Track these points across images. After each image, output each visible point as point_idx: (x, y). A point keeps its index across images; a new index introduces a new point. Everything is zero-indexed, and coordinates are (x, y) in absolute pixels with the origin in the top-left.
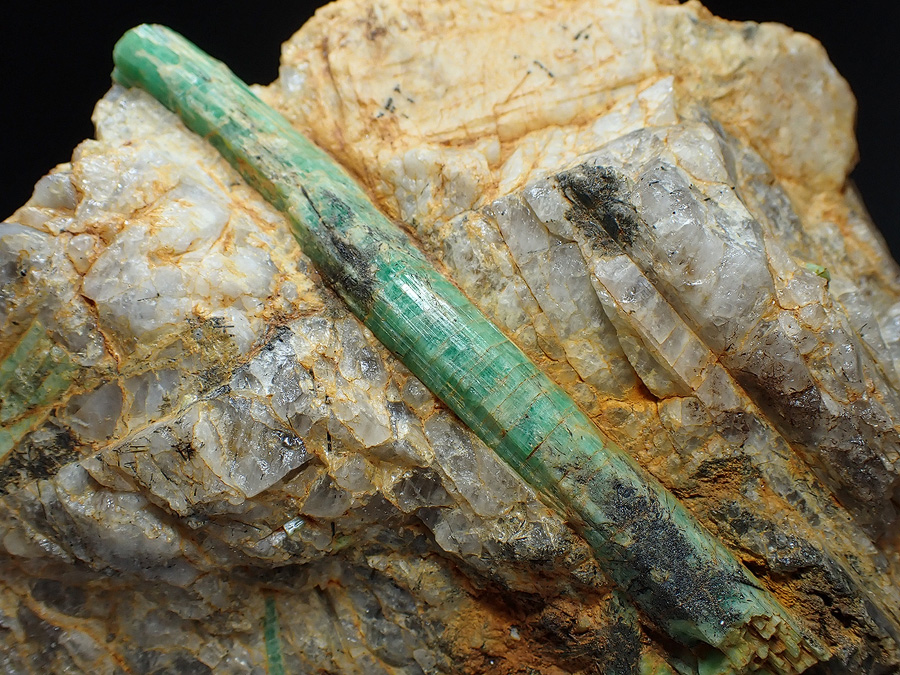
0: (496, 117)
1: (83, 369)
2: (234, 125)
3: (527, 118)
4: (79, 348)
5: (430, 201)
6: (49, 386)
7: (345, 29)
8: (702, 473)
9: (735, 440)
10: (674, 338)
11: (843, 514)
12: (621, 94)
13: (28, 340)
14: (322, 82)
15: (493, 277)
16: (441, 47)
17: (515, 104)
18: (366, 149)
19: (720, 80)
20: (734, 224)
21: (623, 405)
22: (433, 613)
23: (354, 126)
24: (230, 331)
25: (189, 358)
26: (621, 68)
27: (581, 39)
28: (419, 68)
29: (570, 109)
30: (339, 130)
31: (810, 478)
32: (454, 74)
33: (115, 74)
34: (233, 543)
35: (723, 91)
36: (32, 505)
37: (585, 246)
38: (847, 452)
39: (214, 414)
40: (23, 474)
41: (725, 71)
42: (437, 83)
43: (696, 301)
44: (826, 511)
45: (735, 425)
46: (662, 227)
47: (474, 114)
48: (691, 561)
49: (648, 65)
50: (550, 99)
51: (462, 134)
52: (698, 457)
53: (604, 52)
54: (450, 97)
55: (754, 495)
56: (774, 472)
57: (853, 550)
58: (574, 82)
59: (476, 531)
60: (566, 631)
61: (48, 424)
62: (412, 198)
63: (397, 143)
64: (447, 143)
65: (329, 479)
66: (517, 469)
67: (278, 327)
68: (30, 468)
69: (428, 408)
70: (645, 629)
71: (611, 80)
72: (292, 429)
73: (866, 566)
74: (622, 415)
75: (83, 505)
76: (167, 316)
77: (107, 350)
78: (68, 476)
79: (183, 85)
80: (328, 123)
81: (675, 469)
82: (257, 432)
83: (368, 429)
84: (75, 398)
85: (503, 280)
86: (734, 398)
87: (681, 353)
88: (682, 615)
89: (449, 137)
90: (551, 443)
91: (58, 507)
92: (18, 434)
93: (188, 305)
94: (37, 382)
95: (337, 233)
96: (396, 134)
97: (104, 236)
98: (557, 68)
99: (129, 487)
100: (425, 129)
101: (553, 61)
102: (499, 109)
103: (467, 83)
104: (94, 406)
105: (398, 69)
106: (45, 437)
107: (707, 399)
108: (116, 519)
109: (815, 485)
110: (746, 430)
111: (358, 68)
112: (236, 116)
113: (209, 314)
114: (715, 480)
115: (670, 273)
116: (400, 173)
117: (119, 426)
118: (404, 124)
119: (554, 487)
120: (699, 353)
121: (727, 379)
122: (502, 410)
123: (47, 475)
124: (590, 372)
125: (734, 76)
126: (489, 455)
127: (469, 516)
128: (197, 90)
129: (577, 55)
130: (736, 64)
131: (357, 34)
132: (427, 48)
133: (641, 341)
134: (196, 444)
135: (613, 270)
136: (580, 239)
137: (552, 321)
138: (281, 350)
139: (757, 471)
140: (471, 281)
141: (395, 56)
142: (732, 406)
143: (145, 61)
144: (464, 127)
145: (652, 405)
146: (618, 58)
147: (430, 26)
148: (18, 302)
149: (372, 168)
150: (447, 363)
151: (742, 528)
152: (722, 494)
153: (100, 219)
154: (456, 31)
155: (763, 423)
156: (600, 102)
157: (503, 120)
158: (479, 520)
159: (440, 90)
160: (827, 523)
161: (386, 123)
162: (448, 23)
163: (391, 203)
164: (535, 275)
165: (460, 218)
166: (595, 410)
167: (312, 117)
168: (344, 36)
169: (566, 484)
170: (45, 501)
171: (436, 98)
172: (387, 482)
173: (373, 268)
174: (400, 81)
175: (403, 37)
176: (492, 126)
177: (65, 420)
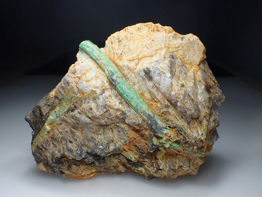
0: (138, 56)
1: (77, 97)
2: (98, 59)
3: (143, 56)
4: (76, 94)
5: (126, 71)
6: (73, 99)
7: (115, 40)
8: (162, 113)
9: (167, 109)
10: (158, 94)
11: (182, 119)
12: (158, 51)
13: (70, 93)
14: (111, 49)
15: (135, 83)
16: (130, 43)
17: (141, 53)
18: (118, 61)
19: (176, 48)
20: (167, 77)
21: (153, 103)
22: (127, 132)
23: (116, 57)
24: (97, 92)
25: (91, 96)
26: (159, 47)
27: (153, 41)
28: (126, 47)
29: (150, 54)
30: (114, 58)
31: (178, 114)
32: (132, 48)
33: (79, 48)
34: (98, 121)
35: (176, 50)
36: (71, 115)
39: (95, 104)
40: (70, 111)
41: (177, 46)
42: (129, 50)
43: (160, 89)
44: (180, 119)
45: (167, 107)
46: (155, 78)
47: (134, 55)
48: (158, 125)
49: (163, 46)
50: (147, 52)
51: (132, 59)
52: (162, 111)
53: (156, 44)
54: (131, 52)
55: (170, 117)
56: (172, 113)
57: (184, 125)
58: (151, 49)
59: (131, 120)
60: (144, 135)
61: (73, 105)
62: (124, 70)
63: (122, 61)
64: (130, 61)
65: (110, 113)
66: (136, 112)
67: (103, 91)
68: (71, 110)
69: (124, 103)
70: (154, 135)
71: (157, 49)
72: (105, 106)
73: (186, 127)
74: (152, 104)
75: (78, 116)
76: (88, 90)
77: (80, 95)
78: (76, 112)
79: (90, 52)
80: (112, 57)
81: (159, 112)
82: (100, 107)
83: (115, 106)
84: (76, 101)
85: (136, 84)
86: (167, 103)
87: (159, 97)
88: (156, 133)
89: (130, 59)
90: (140, 109)
91: (75, 116)
92: (69, 106)
93: (91, 88)
94: (71, 99)
95: (112, 77)
96: (122, 59)
97: (79, 78)
98: (149, 47)
99: (84, 113)
100: (127, 58)
101: (148, 45)
102: (138, 54)
103: (134, 50)
104: (79, 102)
105: (123, 48)
106: (73, 106)
107: (163, 103)
108: (82, 117)
109: (178, 115)
111: (117, 48)
112: (98, 57)
113: (94, 90)
114: (164, 114)
115: (157, 85)
116: (122, 66)
117: (82, 105)
118: (123, 57)
119: (140, 115)
120: (162, 96)
121: (166, 100)
122: (133, 104)
123: (73, 112)
124: (148, 98)
125: (178, 47)
126: (132, 110)
127: (130, 118)
128: (92, 52)
129: (152, 44)
130: (179, 45)
131: (117, 41)
132: (128, 44)
133: (154, 94)
134: (92, 108)
135: (150, 84)
136: (146, 79)
137: (143, 90)
138: (104, 95)
139: (170, 113)
140: (132, 84)
141: (122, 45)
142: (167, 104)
143: (84, 48)
144: (133, 58)
145: (156, 103)
146: (158, 45)
147: (128, 39)
148: (68, 88)
149: (118, 65)
150: (126, 97)
151: (168, 121)
152: (165, 116)
153: (79, 75)
154: (133, 40)
155: (171, 106)
156: (155, 53)
157: (139, 56)
158: (131, 119)
159: (129, 51)
160: (180, 121)
161: (121, 57)
162: (132, 38)
163: (121, 70)
164: (140, 83)
165: (131, 74)
166: (149, 104)
167: (110, 55)
168: (115, 41)
169: (142, 114)
170: (73, 115)
171: (129, 52)
172: (118, 113)
173: (117, 83)
174: (123, 50)
175: (124, 41)
176: (137, 57)
177: (75, 104)
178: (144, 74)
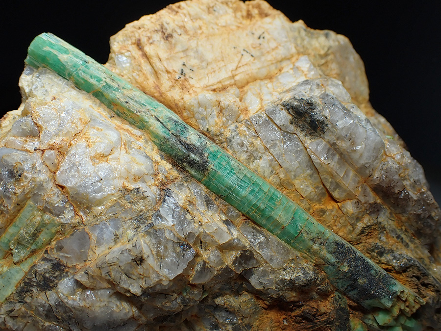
0: (233, 76)
1: (63, 225)
2: (110, 87)
3: (247, 77)
4: (59, 212)
5: (216, 119)
6: (43, 237)
7: (149, 35)
8: (362, 232)
9: (374, 216)
10: (346, 174)
11: (417, 241)
12: (284, 64)
13: (26, 212)
14: (143, 61)
15: (255, 154)
16: (200, 43)
17: (240, 70)
18: (175, 95)
19: (322, 57)
21: (322, 207)
22: (246, 321)
23: (166, 82)
24: (145, 194)
25: (126, 211)
26: (281, 52)
27: (261, 39)
28: (191, 54)
29: (264, 72)
30: (157, 87)
31: (403, 228)
32: (209, 56)
34: (159, 305)
35: (323, 61)
36: (43, 306)
37: (301, 136)
38: (420, 215)
39: (147, 238)
40: (34, 290)
41: (322, 52)
42: (202, 61)
43: (356, 156)
44: (411, 241)
45: (374, 209)
46: (340, 124)
47: (224, 75)
48: (373, 272)
49: (294, 50)
50: (254, 68)
51: (220, 86)
52: (360, 225)
53: (273, 45)
54: (209, 67)
55: (384, 238)
56: (390, 227)
57: (422, 256)
58: (263, 59)
59: (271, 277)
60: (314, 316)
61: (45, 259)
62: (204, 118)
63: (191, 91)
64: (214, 90)
65: (205, 263)
66: (289, 243)
67: (164, 189)
68: (38, 285)
69: (240, 220)
70: (350, 307)
71: (279, 57)
72: (183, 244)
73: (427, 261)
74: (323, 212)
75: (76, 300)
76: (108, 190)
77: (76, 214)
78: (65, 285)
79: (74, 66)
81: (351, 232)
82: (170, 245)
84: (59, 242)
85: (260, 155)
86: (372, 198)
87: (349, 180)
88: (374, 297)
89: (215, 87)
90: (307, 229)
91: (60, 304)
92: (26, 267)
93: (119, 183)
94: (35, 236)
95: (182, 138)
96: (189, 87)
97: (62, 151)
98: (254, 52)
99: (106, 285)
100: (205, 82)
101: (252, 49)
102: (234, 73)
103: (216, 61)
104: (70, 243)
105: (182, 55)
106: (44, 267)
107: (363, 200)
108: (98, 304)
109: (406, 231)
110: (378, 211)
111: (163, 55)
112: (108, 80)
113: (132, 186)
114: (367, 235)
115: (343, 145)
116: (196, 105)
117: (90, 253)
118: (192, 82)
119: (309, 249)
120: (357, 179)
121: (369, 189)
123: (50, 288)
124: (307, 194)
125: (326, 55)
127: (268, 269)
128: (83, 67)
129: (262, 46)
130: (326, 49)
131: (157, 37)
132: (193, 44)
133: (332, 176)
134: (145, 256)
135: (316, 146)
136: (298, 133)
137: (287, 171)
138: (170, 201)
139: (384, 228)
140: (244, 157)
141: (179, 48)
142: (372, 201)
143: (50, 53)
144: (220, 82)
145: (335, 205)
146: (280, 47)
147: (191, 33)
148: (19, 191)
149: (180, 104)
151: (381, 254)
152: (370, 241)
153: (58, 141)
154: (204, 35)
155: (384, 207)
156: (276, 68)
157: (237, 78)
158: (274, 271)
159: (204, 64)
160: (412, 246)
161: (183, 81)
162: (199, 32)
163: (193, 121)
164: (275, 151)
165: (233, 127)
166: (311, 211)
167: (140, 79)
168: (149, 38)
169: (316, 247)
170: (52, 303)
171: (203, 68)
173: (206, 154)
174: (184, 60)
175: (181, 38)
176: (233, 81)
177: (55, 255)
178: (290, 117)
